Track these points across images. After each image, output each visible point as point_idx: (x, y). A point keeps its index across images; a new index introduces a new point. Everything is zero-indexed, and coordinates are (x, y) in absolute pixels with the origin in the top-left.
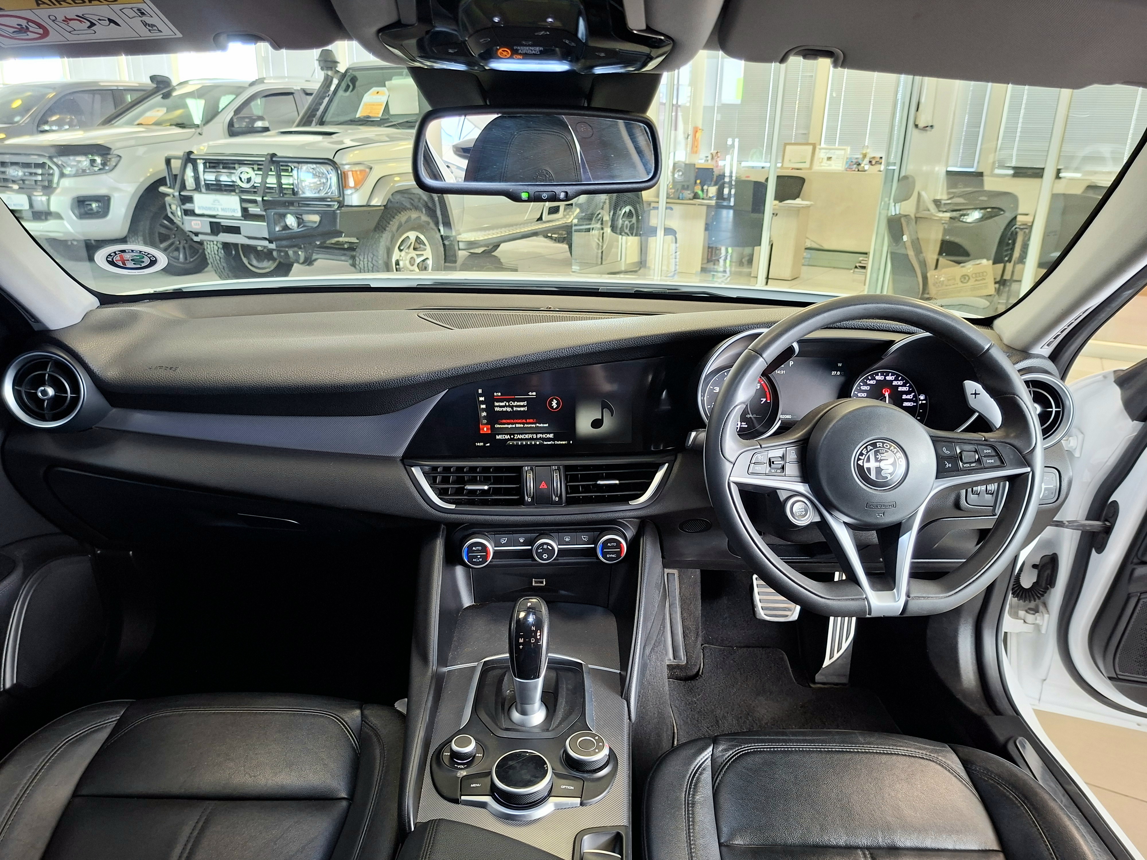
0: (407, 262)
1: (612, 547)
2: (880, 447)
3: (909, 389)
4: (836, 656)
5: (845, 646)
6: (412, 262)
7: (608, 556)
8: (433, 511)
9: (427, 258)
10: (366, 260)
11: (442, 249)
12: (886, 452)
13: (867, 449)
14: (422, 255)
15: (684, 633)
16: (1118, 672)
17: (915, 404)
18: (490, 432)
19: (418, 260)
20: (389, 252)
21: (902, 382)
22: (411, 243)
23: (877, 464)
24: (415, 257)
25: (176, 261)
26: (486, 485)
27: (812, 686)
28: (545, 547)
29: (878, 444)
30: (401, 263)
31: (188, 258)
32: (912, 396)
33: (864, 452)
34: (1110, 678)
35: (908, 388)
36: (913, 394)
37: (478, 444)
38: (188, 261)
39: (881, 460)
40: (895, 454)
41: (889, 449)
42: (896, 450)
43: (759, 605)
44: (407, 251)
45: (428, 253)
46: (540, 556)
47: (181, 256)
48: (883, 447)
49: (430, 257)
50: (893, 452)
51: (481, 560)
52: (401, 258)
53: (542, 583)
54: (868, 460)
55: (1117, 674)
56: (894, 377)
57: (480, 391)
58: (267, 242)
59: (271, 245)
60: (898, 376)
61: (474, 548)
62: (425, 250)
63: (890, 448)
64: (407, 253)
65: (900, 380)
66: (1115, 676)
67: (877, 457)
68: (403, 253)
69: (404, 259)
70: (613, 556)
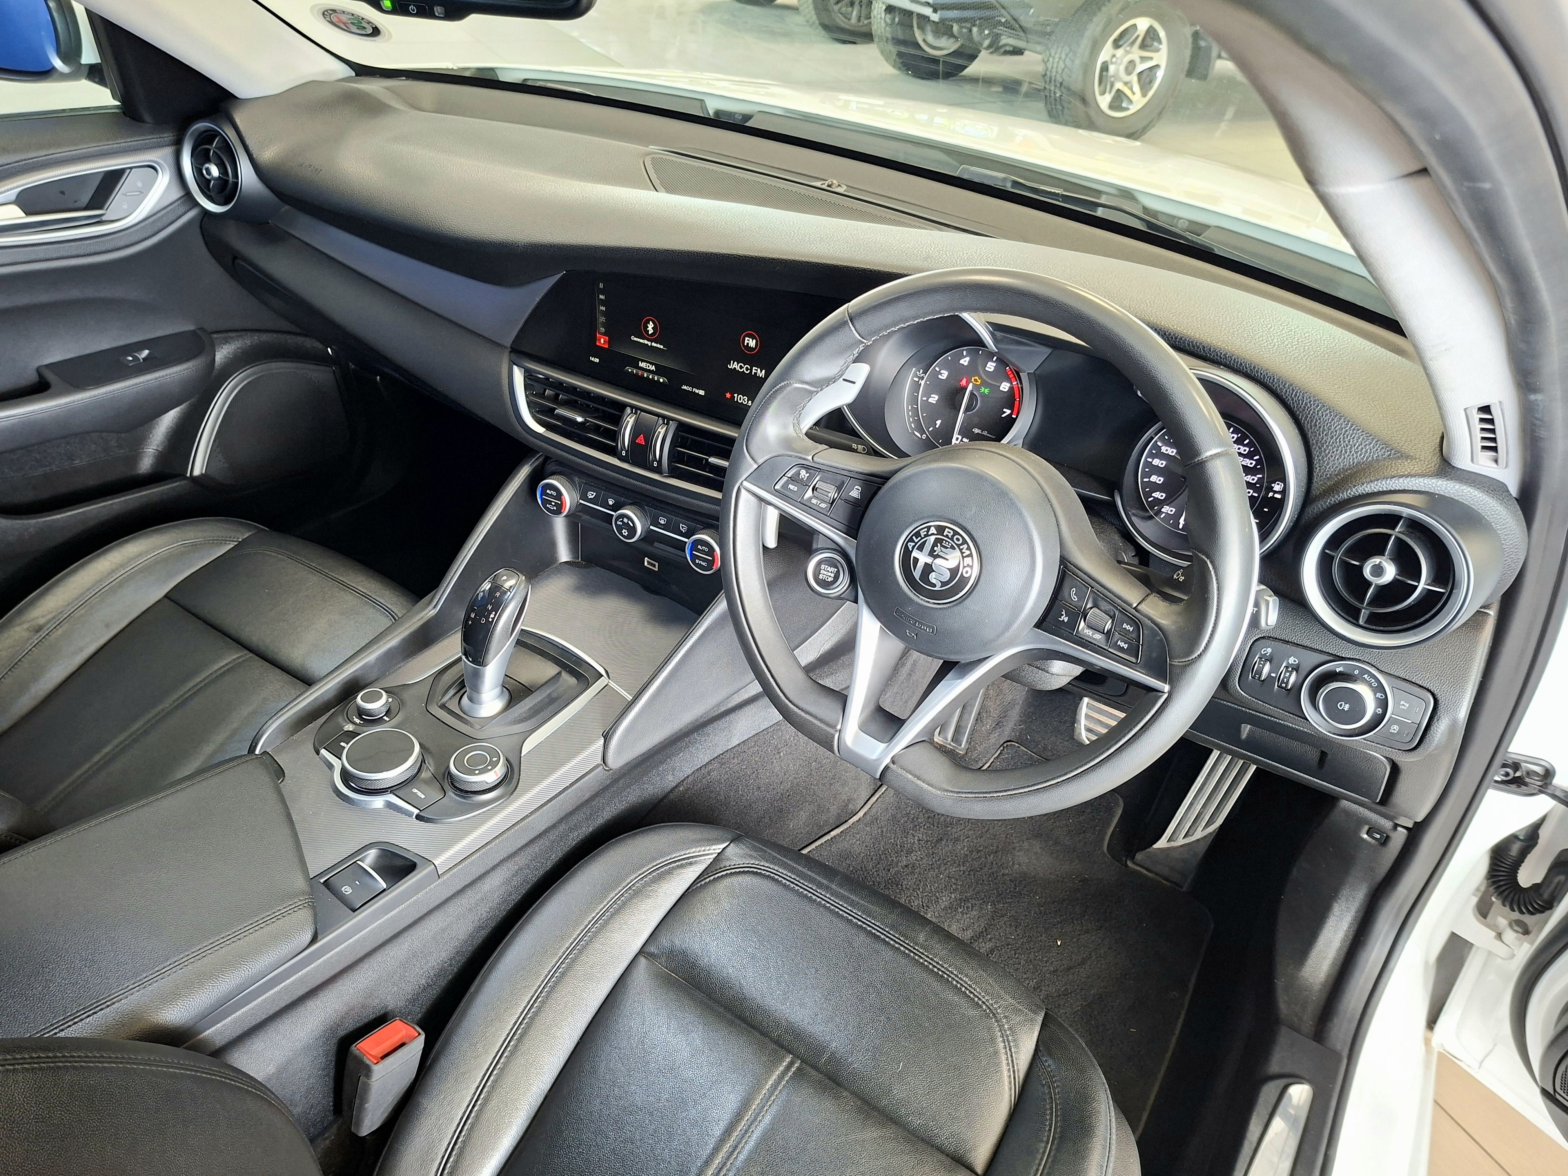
0: (1122, 68)
1: (702, 552)
2: (947, 536)
3: (1256, 465)
4: (1180, 841)
5: (1199, 834)
6: (1130, 68)
7: (697, 561)
8: (520, 428)
9: (1157, 66)
10: (1057, 56)
11: (1188, 53)
12: (953, 548)
13: (928, 531)
14: (1151, 58)
15: (979, 714)
16: (1558, 1089)
17: (1256, 495)
18: (607, 347)
19: (1140, 67)
20: (1096, 47)
21: (1247, 449)
22: (1138, 36)
23: (929, 560)
24: (1138, 60)
25: (846, 20)
26: (580, 416)
27: (1129, 863)
28: (625, 520)
29: (947, 530)
30: (1112, 68)
31: (862, 19)
32: (1256, 479)
33: (923, 534)
34: (1544, 1092)
35: (1254, 463)
36: (1261, 476)
37: (593, 359)
38: (861, 24)
39: (938, 556)
40: (963, 557)
41: (958, 546)
42: (968, 552)
43: (1083, 722)
44: (1128, 48)
45: (1161, 57)
46: (620, 529)
47: (855, 13)
48: (952, 539)
49: (1163, 65)
50: (962, 553)
51: (555, 508)
52: (1114, 60)
53: (654, 566)
54: (921, 548)
55: (1555, 1090)
56: (1236, 436)
57: (601, 286)
58: (931, 10)
59: (934, 15)
60: (1245, 437)
61: (548, 491)
62: (1157, 50)
63: (961, 544)
64: (1128, 52)
65: (1244, 445)
66: (1552, 1092)
67: (935, 549)
68: (1120, 52)
69: (1119, 61)
70: (704, 564)
